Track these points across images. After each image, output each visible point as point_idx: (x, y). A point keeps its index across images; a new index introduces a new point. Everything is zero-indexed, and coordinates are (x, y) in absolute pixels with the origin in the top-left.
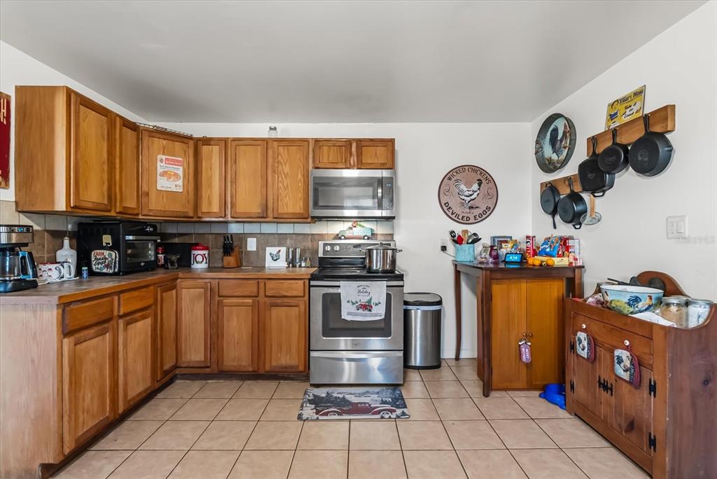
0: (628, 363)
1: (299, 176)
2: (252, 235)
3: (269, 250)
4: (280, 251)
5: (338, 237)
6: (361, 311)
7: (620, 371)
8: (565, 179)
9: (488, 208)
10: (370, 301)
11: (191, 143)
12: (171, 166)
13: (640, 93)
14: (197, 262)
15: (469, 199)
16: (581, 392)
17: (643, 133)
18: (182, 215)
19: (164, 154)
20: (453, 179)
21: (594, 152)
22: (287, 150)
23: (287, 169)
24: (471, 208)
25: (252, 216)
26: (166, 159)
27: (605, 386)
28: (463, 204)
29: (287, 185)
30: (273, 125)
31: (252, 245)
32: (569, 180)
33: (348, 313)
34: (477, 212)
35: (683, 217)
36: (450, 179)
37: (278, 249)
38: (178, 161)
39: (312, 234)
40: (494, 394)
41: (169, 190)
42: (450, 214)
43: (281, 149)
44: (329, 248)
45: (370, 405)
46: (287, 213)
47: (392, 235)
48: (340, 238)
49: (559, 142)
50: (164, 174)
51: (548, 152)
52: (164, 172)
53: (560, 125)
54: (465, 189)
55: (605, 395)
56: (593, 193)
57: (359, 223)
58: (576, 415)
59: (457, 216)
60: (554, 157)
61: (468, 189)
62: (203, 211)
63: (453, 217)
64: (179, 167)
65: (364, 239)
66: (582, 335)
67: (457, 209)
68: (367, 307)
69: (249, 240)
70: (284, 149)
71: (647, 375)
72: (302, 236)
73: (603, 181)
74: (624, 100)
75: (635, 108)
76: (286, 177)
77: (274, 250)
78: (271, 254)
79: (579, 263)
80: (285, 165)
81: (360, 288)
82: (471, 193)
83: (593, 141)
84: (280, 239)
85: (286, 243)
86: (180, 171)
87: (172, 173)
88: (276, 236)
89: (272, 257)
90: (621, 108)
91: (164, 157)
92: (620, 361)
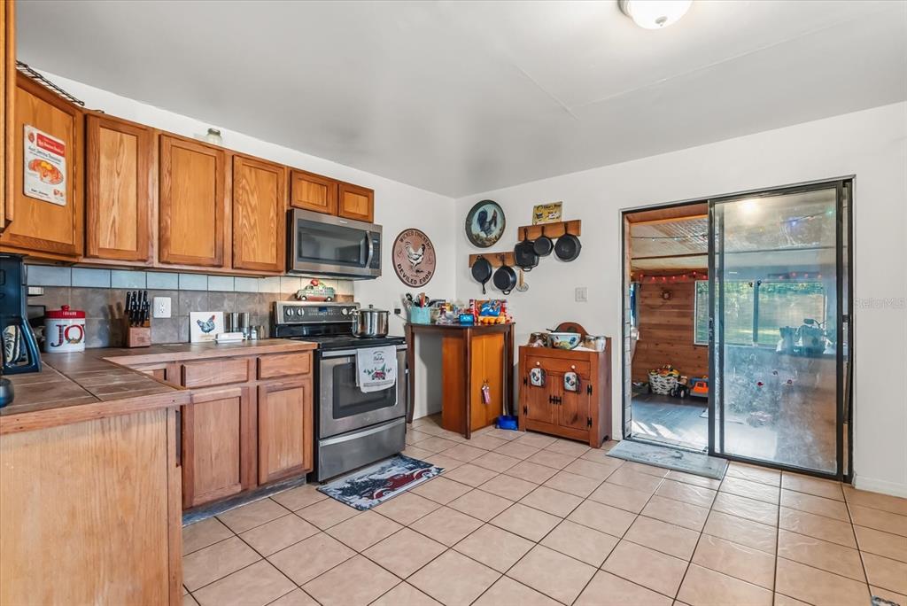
0: (574, 380)
1: (272, 214)
2: (162, 292)
3: (196, 316)
4: (213, 317)
5: (296, 297)
6: (376, 380)
7: (568, 386)
8: (497, 255)
9: (429, 273)
10: (383, 369)
11: (79, 117)
12: (47, 152)
13: (558, 206)
14: (69, 341)
15: (415, 262)
16: (534, 411)
17: (564, 233)
18: (64, 250)
19: (35, 125)
20: (405, 241)
21: (526, 239)
22: (256, 173)
23: (254, 200)
24: (417, 271)
25: (201, 262)
26: (39, 135)
27: (556, 400)
28: (411, 267)
29: (255, 224)
30: (216, 128)
31: (162, 308)
32: (502, 257)
33: (366, 384)
34: (422, 275)
35: (586, 288)
36: (402, 240)
37: (210, 314)
38: (58, 145)
39: (260, 293)
40: (473, 435)
41: (45, 198)
42: (402, 276)
43: (247, 170)
44: (291, 312)
45: (404, 475)
46: (255, 263)
47: (352, 297)
48: (300, 299)
49: (487, 224)
50: (36, 165)
51: (476, 229)
52: (36, 160)
53: (490, 210)
54: (413, 253)
55: (554, 407)
56: (523, 269)
57: (322, 281)
58: (528, 430)
59: (408, 278)
60: (483, 235)
61: (415, 253)
62: (101, 246)
63: (404, 279)
64: (59, 157)
65: (325, 301)
66: (536, 371)
67: (408, 273)
68: (380, 375)
69: (157, 300)
70: (250, 171)
71: (585, 384)
72: (247, 296)
73: (534, 261)
74: (546, 207)
75: (556, 215)
76: (253, 212)
77: (204, 316)
78: (199, 322)
79: (513, 321)
80: (253, 195)
81: (376, 355)
82: (417, 256)
83: (524, 231)
84: (213, 300)
85: (223, 305)
86: (62, 165)
87: (49, 168)
88: (206, 294)
89: (202, 328)
90: (545, 212)
91: (36, 132)
92: (568, 379)
